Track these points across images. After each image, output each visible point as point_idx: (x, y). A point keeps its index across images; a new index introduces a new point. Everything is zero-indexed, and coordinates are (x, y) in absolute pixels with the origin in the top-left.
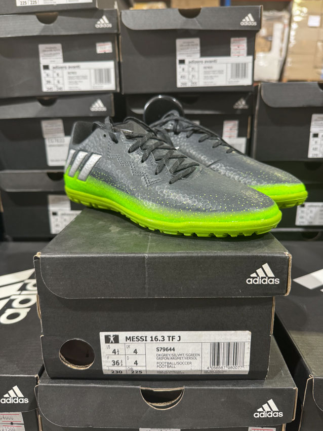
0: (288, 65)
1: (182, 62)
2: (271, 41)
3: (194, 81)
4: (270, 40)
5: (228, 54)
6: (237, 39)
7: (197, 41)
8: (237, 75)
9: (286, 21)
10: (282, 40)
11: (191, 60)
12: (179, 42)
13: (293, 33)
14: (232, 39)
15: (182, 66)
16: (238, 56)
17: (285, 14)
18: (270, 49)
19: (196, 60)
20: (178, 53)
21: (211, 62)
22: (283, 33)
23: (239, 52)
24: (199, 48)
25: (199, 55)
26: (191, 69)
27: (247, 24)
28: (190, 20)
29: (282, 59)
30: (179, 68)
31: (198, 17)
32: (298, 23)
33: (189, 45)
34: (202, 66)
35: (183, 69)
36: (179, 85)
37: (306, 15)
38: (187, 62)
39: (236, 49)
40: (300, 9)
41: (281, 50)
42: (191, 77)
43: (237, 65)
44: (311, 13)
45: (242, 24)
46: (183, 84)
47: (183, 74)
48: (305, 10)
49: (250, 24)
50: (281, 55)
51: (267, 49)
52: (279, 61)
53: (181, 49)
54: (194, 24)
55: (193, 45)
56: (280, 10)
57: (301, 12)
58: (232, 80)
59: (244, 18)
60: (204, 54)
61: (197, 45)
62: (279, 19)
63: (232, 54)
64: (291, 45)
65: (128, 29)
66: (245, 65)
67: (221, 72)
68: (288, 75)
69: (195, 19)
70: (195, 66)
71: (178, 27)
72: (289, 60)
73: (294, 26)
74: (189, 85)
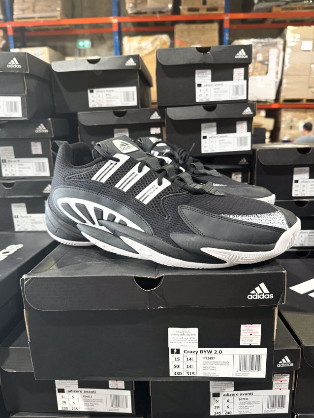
0: (284, 86)
1: (205, 137)
2: (268, 65)
3: (213, 149)
4: (266, 63)
5: (234, 131)
6: (240, 122)
7: (215, 124)
8: (241, 144)
9: (281, 47)
10: (278, 64)
11: (211, 136)
12: (203, 125)
13: (287, 57)
14: (237, 122)
15: (205, 140)
16: (242, 132)
17: (279, 41)
18: (267, 73)
19: (214, 136)
20: (202, 132)
21: (223, 137)
22: (278, 57)
23: (242, 130)
24: (215, 128)
25: (216, 133)
26: (210, 142)
27: (246, 113)
28: (211, 112)
29: (278, 80)
30: (203, 141)
31: (216, 110)
32: (292, 48)
33: (209, 127)
34: (217, 139)
35: (206, 142)
36: (203, 152)
37: (299, 40)
38: (208, 137)
39: (240, 128)
40: (293, 35)
41: (277, 73)
42: (210, 146)
43: (241, 138)
44: (303, 39)
45: (244, 113)
46: (206, 151)
47: (206, 145)
48: (298, 36)
49: (249, 113)
50: (277, 78)
51: (263, 72)
52: (276, 82)
53: (204, 129)
54: (213, 115)
55: (212, 127)
56: (274, 37)
57: (294, 37)
58: (238, 147)
59: (245, 110)
60: (218, 132)
61: (214, 127)
62: (275, 45)
63: (237, 131)
64: (285, 68)
65: (171, 119)
66: (246, 138)
67: (230, 143)
68: (284, 95)
69: (213, 112)
70: (213, 140)
71: (203, 117)
72: (284, 81)
73: (288, 50)
74: (209, 152)
